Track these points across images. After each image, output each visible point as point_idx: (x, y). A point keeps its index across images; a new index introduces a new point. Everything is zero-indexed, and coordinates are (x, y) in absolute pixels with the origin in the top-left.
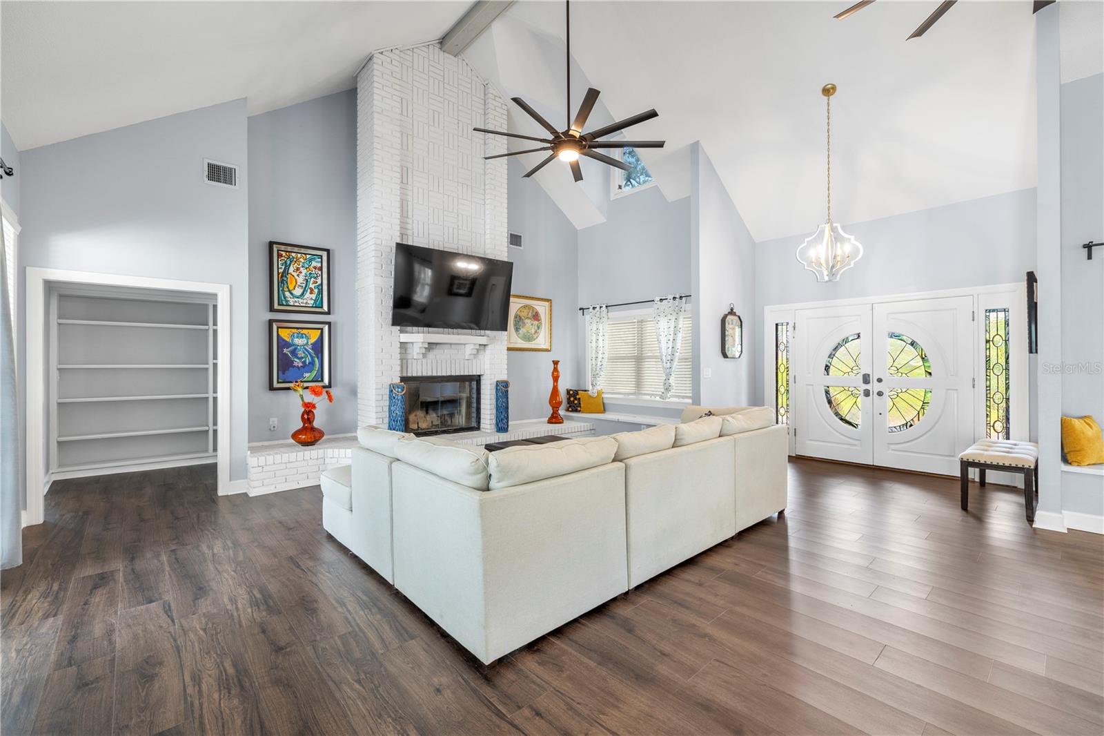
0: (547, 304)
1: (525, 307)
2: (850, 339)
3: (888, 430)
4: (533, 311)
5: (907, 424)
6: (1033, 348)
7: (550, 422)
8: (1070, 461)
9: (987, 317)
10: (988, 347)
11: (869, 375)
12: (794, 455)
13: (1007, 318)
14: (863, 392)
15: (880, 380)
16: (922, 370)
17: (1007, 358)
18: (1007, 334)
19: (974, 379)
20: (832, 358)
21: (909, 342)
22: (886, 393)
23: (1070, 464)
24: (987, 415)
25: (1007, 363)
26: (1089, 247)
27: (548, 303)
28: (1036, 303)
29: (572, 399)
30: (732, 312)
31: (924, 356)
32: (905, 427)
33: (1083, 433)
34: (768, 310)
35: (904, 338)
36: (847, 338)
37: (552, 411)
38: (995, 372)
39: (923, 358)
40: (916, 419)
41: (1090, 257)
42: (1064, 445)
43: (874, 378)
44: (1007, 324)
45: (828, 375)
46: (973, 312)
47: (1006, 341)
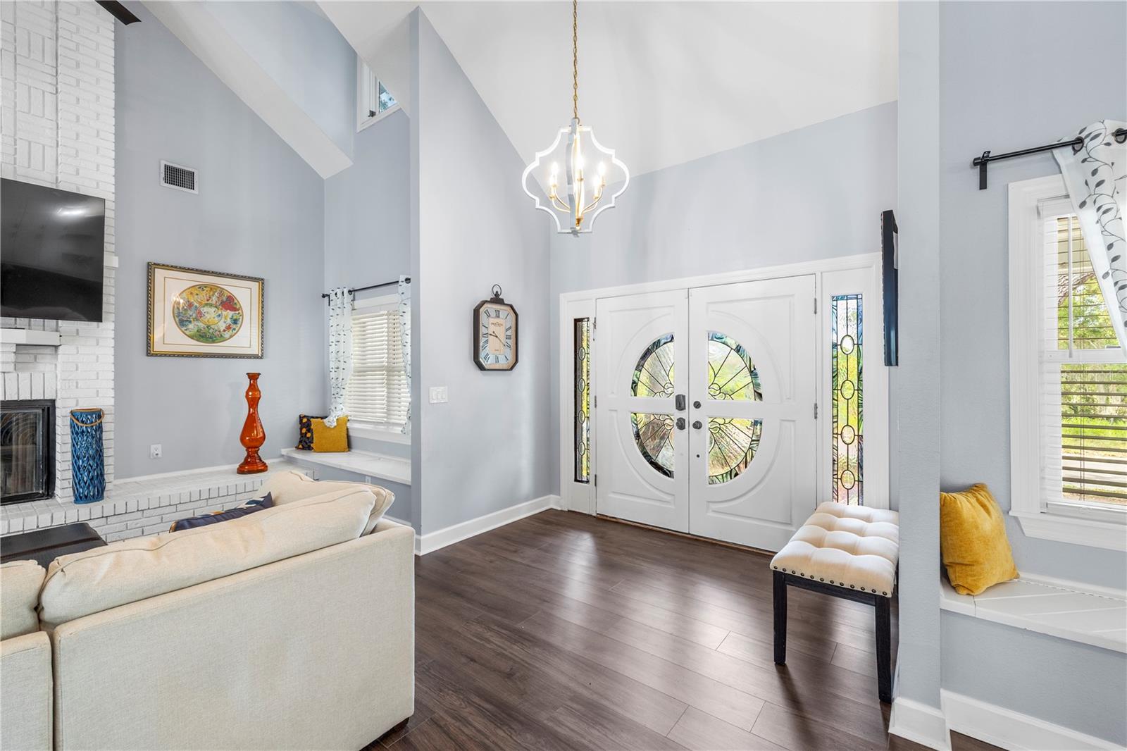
0: (255, 285)
1: (202, 287)
2: (662, 342)
3: (707, 480)
4: (221, 294)
5: (731, 471)
6: (891, 358)
7: (241, 471)
8: (953, 584)
9: (835, 308)
10: (835, 353)
11: (684, 397)
12: (594, 514)
13: (860, 308)
14: (676, 421)
15: (697, 405)
16: (750, 391)
17: (860, 373)
18: (860, 335)
19: (816, 405)
20: (641, 371)
21: (734, 348)
22: (706, 425)
23: (954, 588)
24: (834, 460)
25: (859, 380)
26: (982, 163)
27: (257, 284)
28: (896, 270)
29: (304, 430)
30: (497, 300)
31: (752, 369)
32: (729, 477)
33: (977, 528)
34: (564, 298)
35: (729, 341)
36: (659, 340)
37: (245, 454)
38: (845, 393)
39: (751, 372)
40: (742, 466)
41: (983, 185)
42: (944, 550)
43: (689, 403)
44: (859, 318)
45: (635, 395)
46: (816, 299)
47: (858, 345)
